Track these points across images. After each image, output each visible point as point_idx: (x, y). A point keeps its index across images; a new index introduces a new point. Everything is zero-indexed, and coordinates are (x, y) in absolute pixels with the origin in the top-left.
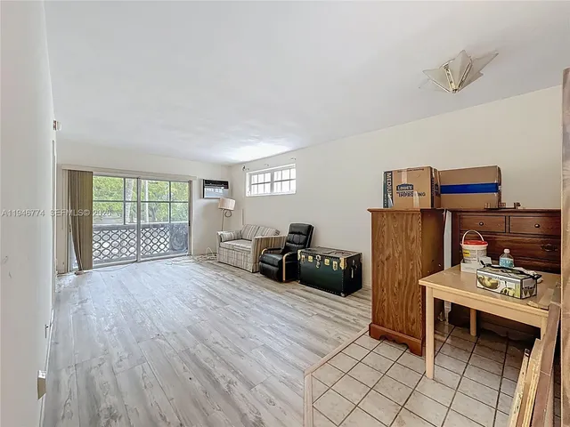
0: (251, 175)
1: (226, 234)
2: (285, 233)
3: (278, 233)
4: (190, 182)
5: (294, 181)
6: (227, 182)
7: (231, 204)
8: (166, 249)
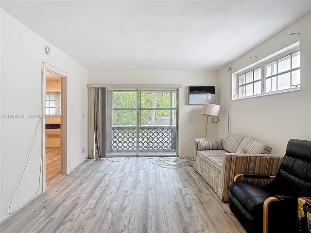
0: (238, 75)
1: (203, 142)
5: (299, 71)
6: (214, 87)
7: (215, 109)
8: (168, 147)
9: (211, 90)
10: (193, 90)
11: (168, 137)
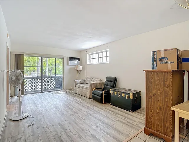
0: (89, 55)
1: (78, 81)
2: (104, 81)
3: (101, 81)
4: (63, 58)
5: (108, 57)
6: (79, 58)
7: (81, 68)
8: (54, 87)
9: (78, 59)
10: (71, 59)
11: (54, 84)
